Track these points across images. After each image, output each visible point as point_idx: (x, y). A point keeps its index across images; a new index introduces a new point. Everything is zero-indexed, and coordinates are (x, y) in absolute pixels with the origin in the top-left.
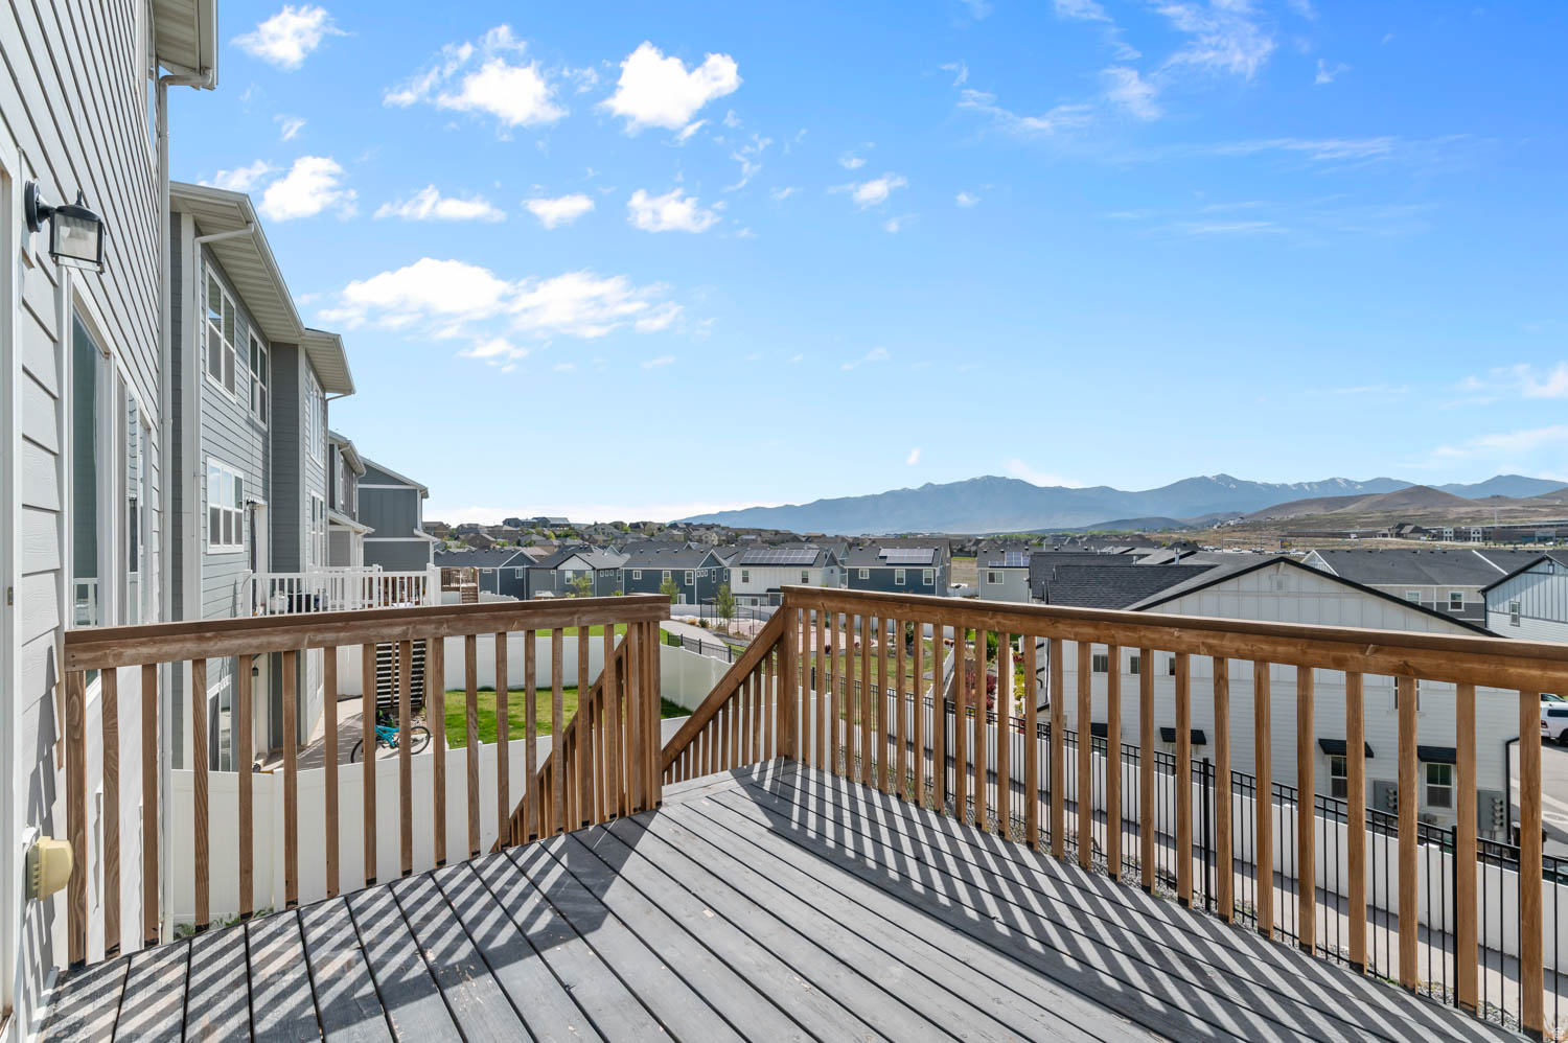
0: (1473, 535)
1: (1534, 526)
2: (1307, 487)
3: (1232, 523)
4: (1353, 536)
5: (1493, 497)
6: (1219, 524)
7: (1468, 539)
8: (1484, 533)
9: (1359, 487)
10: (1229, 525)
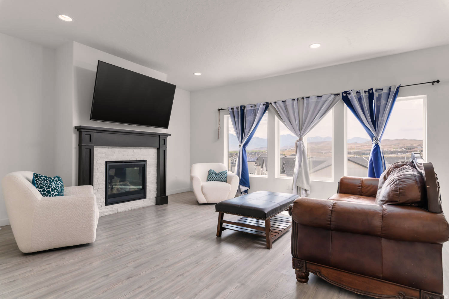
0: (351, 153)
1: (364, 151)
2: (310, 139)
3: (292, 149)
4: (324, 153)
5: (355, 143)
6: (289, 149)
7: (350, 154)
8: (354, 152)
9: (323, 139)
10: (291, 149)
